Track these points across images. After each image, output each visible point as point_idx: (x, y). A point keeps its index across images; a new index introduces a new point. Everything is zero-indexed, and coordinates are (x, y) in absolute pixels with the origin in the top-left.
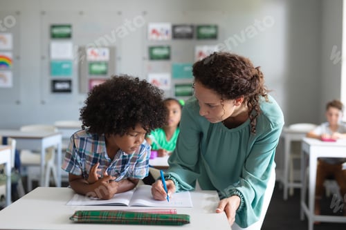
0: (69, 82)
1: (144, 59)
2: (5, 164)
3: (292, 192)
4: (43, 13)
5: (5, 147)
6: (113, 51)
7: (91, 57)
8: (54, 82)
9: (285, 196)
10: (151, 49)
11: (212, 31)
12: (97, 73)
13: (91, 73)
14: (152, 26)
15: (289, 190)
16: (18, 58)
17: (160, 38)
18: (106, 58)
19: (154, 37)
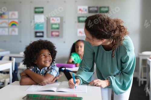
0: (43, 32)
1: (76, 22)
2: (9, 69)
3: (142, 83)
4: (31, 2)
5: (10, 61)
6: (62, 19)
7: (52, 22)
8: (36, 33)
9: (139, 85)
10: (79, 17)
11: (106, 9)
12: (55, 29)
13: (52, 28)
14: (79, 7)
15: (141, 82)
16: (20, 22)
17: (83, 13)
18: (59, 22)
19: (80, 12)
